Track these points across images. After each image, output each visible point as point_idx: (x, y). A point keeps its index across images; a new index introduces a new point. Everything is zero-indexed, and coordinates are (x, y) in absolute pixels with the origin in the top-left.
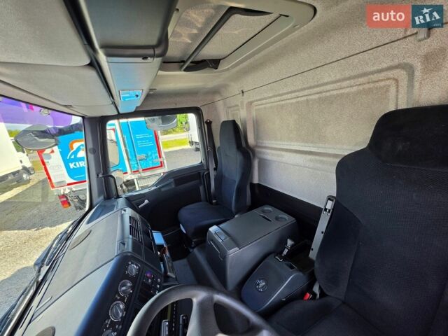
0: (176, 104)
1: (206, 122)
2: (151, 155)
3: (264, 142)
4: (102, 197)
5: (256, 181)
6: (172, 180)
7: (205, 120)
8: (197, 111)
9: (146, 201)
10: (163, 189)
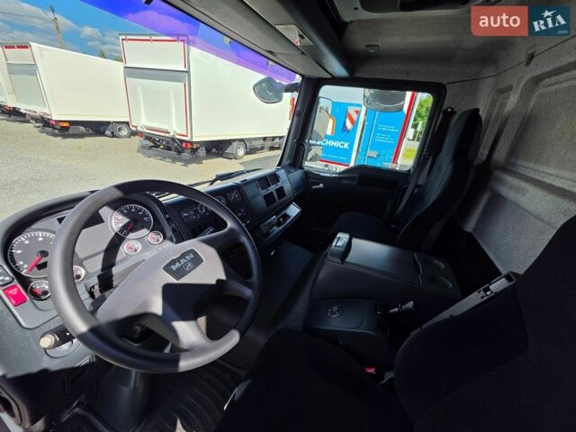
0: (408, 74)
1: (445, 112)
2: (385, 155)
3: (518, 162)
4: (289, 162)
5: (469, 227)
6: (357, 175)
7: (444, 108)
8: (437, 90)
9: (321, 185)
10: (344, 181)
